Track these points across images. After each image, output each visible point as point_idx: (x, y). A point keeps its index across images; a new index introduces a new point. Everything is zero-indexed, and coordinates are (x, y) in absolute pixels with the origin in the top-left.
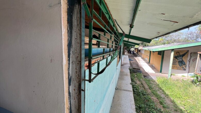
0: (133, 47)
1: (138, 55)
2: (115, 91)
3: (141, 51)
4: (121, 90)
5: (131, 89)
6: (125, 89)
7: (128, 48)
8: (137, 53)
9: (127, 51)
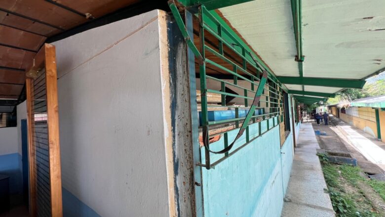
0: (323, 105)
1: (341, 120)
2: (284, 206)
3: (346, 113)
4: (298, 204)
5: (330, 206)
6: (309, 202)
7: (309, 106)
8: (338, 116)
9: (308, 113)
